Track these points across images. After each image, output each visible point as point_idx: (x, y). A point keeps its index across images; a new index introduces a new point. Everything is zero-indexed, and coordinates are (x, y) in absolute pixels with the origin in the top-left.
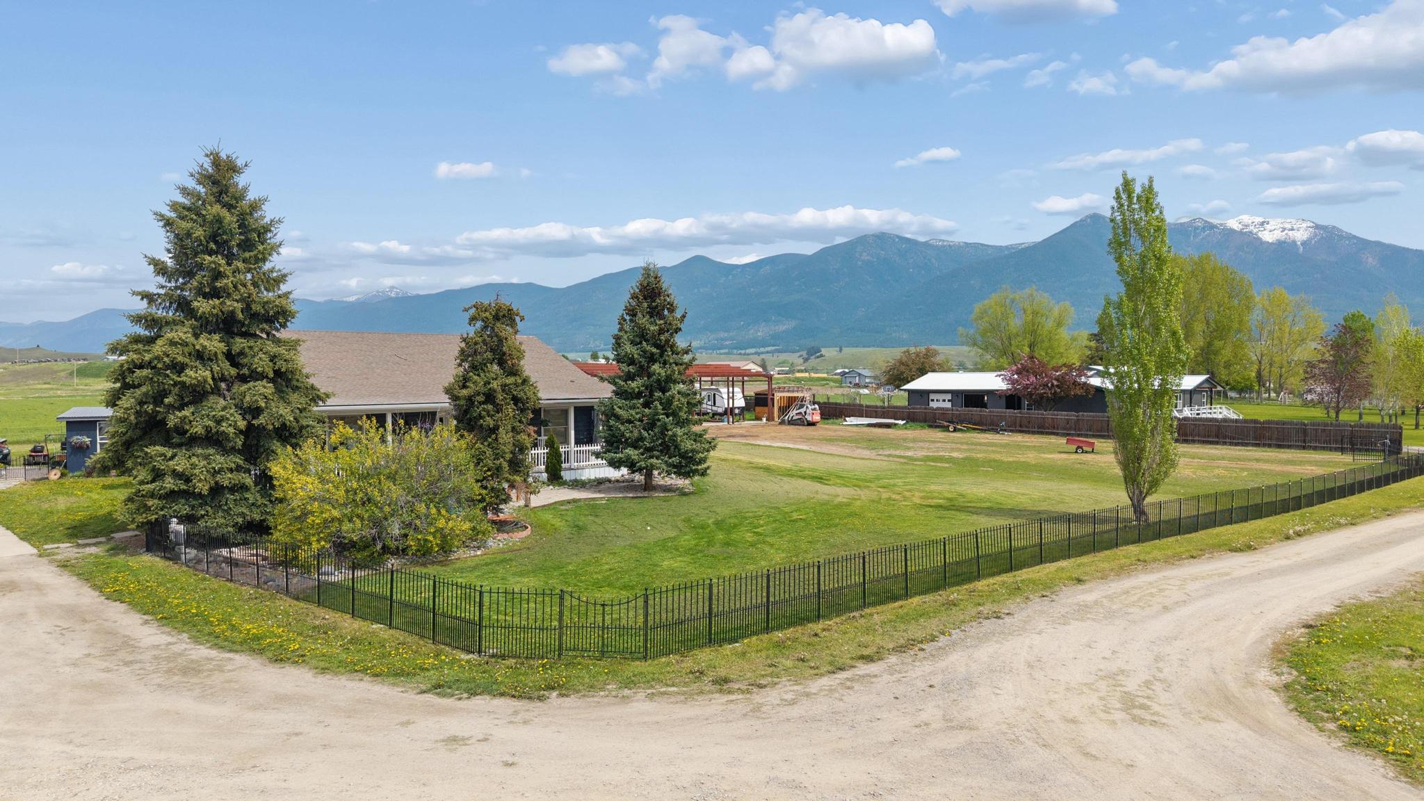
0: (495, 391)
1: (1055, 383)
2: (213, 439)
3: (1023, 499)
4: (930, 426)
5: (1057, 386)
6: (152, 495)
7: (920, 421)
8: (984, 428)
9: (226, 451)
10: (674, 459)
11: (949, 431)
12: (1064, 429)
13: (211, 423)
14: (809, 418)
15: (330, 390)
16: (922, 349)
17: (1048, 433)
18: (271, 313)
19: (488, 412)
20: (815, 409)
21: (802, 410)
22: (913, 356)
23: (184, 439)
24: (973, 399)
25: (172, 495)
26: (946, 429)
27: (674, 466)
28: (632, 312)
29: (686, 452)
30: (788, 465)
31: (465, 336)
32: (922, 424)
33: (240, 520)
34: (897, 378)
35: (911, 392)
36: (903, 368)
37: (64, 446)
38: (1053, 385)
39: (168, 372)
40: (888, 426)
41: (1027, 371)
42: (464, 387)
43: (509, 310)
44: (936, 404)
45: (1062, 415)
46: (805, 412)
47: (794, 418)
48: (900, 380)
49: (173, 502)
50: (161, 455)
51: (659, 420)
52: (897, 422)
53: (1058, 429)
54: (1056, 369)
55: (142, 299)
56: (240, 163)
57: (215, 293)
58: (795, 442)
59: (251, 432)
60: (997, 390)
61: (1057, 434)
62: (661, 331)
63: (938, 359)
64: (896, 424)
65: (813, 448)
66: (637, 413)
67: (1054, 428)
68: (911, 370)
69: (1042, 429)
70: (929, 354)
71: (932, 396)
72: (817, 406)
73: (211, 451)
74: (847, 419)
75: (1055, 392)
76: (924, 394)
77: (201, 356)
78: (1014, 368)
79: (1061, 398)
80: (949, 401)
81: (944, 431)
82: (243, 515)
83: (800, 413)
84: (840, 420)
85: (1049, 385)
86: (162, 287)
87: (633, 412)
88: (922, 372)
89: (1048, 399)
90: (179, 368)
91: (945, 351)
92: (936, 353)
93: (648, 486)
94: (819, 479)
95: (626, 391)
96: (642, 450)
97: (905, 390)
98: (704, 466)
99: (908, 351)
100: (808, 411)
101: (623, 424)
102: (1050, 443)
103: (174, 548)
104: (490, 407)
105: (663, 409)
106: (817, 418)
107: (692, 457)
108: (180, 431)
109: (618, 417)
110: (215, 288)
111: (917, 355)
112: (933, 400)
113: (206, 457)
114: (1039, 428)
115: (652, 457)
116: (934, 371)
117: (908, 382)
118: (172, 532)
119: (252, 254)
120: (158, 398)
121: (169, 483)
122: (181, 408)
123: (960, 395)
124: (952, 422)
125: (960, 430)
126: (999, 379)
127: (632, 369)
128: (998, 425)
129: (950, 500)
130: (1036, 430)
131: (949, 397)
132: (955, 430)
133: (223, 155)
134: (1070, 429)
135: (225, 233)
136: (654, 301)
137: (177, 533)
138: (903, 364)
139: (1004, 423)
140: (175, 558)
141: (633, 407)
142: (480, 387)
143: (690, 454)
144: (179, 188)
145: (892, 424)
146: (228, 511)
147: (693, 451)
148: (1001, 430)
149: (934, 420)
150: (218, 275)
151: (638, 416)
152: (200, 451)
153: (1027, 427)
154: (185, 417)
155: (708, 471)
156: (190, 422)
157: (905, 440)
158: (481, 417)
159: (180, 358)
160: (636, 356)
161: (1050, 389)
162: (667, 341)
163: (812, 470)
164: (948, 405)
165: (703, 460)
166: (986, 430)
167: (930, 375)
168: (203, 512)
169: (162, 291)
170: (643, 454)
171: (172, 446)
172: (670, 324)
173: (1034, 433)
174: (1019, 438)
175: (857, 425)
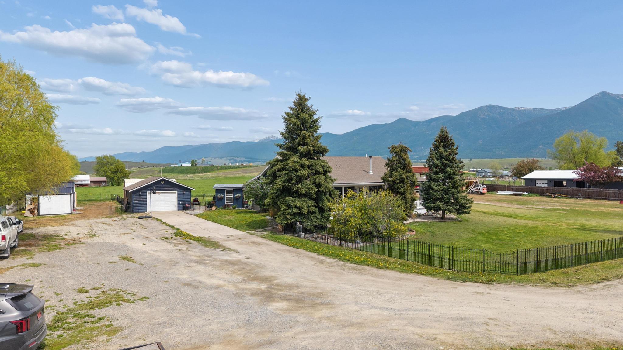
0: (404, 178)
1: (605, 176)
2: (307, 195)
3: (616, 227)
4: (541, 195)
5: (606, 177)
6: (288, 214)
7: (535, 193)
8: (569, 196)
9: (311, 199)
10: (457, 207)
11: (552, 198)
12: (612, 197)
13: (307, 190)
14: (481, 191)
15: (335, 178)
16: (530, 159)
17: (605, 199)
18: (321, 151)
19: (401, 186)
20: (484, 187)
21: (478, 188)
22: (526, 163)
23: (298, 195)
24: (558, 183)
25: (295, 214)
26: (550, 197)
27: (456, 210)
28: (436, 147)
29: (462, 204)
30: (491, 211)
31: (388, 158)
32: (536, 194)
33: (315, 224)
34: (519, 173)
35: (525, 179)
36: (522, 168)
37: (214, 198)
38: (603, 176)
39: (294, 172)
40: (520, 195)
41: (590, 170)
42: (391, 177)
43: (406, 148)
44: (539, 185)
45: (611, 191)
46: (480, 189)
47: (474, 191)
48: (520, 174)
49: (295, 216)
50: (291, 200)
51: (451, 191)
52: (524, 193)
53: (609, 197)
54: (605, 169)
55: (278, 146)
56: (307, 97)
57: (304, 144)
58: (483, 202)
59: (319, 193)
60: (573, 179)
61: (608, 200)
62: (450, 154)
63: (538, 164)
64: (524, 194)
65: (494, 204)
66: (441, 188)
67: (607, 197)
68: (525, 169)
69: (600, 197)
70: (534, 162)
71: (537, 182)
72: (485, 186)
73: (306, 199)
74: (498, 192)
75: (605, 180)
76: (533, 181)
77: (302, 166)
78: (582, 168)
79: (608, 183)
80: (546, 184)
81: (548, 198)
82: (316, 222)
83: (477, 189)
84: (495, 192)
85: (602, 176)
86: (284, 142)
87: (439, 187)
88: (531, 170)
89: (601, 183)
90: (296, 170)
91: (542, 161)
92: (537, 162)
93: (443, 218)
94: (511, 217)
95: (435, 179)
96: (443, 203)
97: (523, 179)
98: (469, 210)
99: (523, 161)
100: (481, 188)
101: (435, 192)
102: (607, 203)
103: (298, 233)
104: (402, 184)
105: (452, 186)
106: (485, 191)
107: (464, 206)
108: (297, 192)
109: (433, 189)
110: (303, 142)
111: (528, 162)
112: (538, 183)
113: (305, 201)
114: (598, 196)
115: (448, 206)
116: (537, 170)
117: (524, 175)
118: (298, 227)
119: (313, 130)
120: (289, 180)
121: (295, 210)
122: (297, 184)
123: (552, 181)
124: (553, 194)
125: (557, 197)
126: (574, 174)
127: (437, 170)
128: (577, 195)
129: (582, 226)
130: (597, 197)
131: (546, 182)
132: (555, 197)
133: (302, 95)
134: (616, 197)
135: (306, 123)
136: (446, 142)
137: (300, 227)
138: (521, 167)
139: (580, 194)
140: (299, 236)
141: (439, 185)
142: (398, 177)
143: (464, 205)
144: (289, 107)
145: (522, 194)
146: (311, 221)
147: (465, 203)
148: (579, 197)
149: (542, 192)
150: (304, 137)
151: (441, 189)
152: (303, 199)
153: (592, 196)
154: (299, 187)
155: (470, 212)
156: (300, 189)
157: (533, 201)
158: (398, 188)
159: (297, 167)
160: (439, 165)
161: (602, 178)
162: (453, 158)
163: (504, 213)
164: (546, 186)
165: (469, 207)
166: (570, 197)
167: (535, 172)
168: (304, 221)
169: (284, 144)
170: (444, 204)
171: (294, 197)
172: (453, 151)
173: (596, 199)
174: (589, 201)
175: (504, 194)
